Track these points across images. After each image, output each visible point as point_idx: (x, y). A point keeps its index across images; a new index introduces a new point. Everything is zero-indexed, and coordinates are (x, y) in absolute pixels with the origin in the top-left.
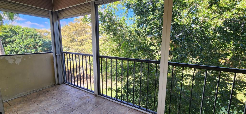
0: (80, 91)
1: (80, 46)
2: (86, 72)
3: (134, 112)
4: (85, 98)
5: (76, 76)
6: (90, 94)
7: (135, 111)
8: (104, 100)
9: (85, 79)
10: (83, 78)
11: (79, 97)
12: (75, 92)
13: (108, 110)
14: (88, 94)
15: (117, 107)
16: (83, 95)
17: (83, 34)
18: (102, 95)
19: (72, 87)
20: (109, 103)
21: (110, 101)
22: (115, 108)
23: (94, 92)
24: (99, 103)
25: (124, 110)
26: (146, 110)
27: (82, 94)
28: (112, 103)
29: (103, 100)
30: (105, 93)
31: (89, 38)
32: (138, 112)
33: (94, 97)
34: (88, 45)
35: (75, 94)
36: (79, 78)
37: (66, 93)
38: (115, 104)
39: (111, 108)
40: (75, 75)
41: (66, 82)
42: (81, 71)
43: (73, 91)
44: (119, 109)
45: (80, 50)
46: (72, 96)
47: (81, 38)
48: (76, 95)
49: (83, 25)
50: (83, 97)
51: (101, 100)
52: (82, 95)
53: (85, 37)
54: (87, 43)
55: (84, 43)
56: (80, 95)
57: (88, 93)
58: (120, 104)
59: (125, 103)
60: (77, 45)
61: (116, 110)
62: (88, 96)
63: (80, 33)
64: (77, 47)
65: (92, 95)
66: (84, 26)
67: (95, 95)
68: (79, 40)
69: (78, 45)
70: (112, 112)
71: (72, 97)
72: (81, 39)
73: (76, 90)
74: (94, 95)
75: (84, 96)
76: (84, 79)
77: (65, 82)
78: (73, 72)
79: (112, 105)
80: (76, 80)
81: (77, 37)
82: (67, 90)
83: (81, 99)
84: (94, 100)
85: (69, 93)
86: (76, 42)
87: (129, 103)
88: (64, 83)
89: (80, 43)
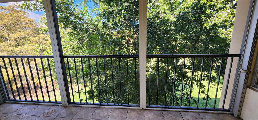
0: (39, 107)
1: (16, 47)
2: (32, 81)
3: (117, 111)
4: (50, 113)
5: (16, 90)
6: (56, 106)
7: (118, 109)
8: (79, 108)
9: (33, 91)
10: (28, 90)
11: (39, 115)
12: (30, 110)
13: (87, 118)
14: (52, 108)
15: (97, 111)
16: (45, 111)
17: (18, 30)
18: (74, 103)
19: (23, 105)
20: (85, 110)
21: (87, 108)
22: (95, 113)
23: (61, 103)
24: (73, 113)
25: (106, 112)
26: (128, 105)
27: (43, 109)
28: (90, 109)
29: (77, 109)
30: (77, 100)
31: (30, 35)
32: (120, 110)
33: (63, 108)
34: (30, 44)
35: (31, 112)
36: (21, 91)
37: (15, 115)
38: (93, 109)
39: (90, 114)
40: (14, 88)
41: (8, 99)
42: (24, 82)
43: (26, 109)
44: (99, 113)
45: (18, 52)
46: (26, 116)
47: (16, 35)
48: (34, 113)
49: (15, 16)
50: (46, 112)
51: (74, 109)
52: (43, 112)
53: (23, 34)
54: (29, 41)
55: (24, 42)
56: (40, 111)
57: (53, 106)
58: (99, 108)
59: (105, 105)
60: (10, 45)
61: (98, 115)
62: (54, 109)
63: (13, 28)
64: (10, 48)
65: (60, 107)
66: (19, 18)
67: (65, 106)
68: (13, 39)
69: (12, 46)
70: (93, 119)
71: (28, 117)
72: (16, 37)
73: (32, 106)
74: (62, 107)
75: (49, 111)
76: (30, 91)
77: (7, 101)
78: (9, 85)
79: (91, 111)
80: (16, 95)
81: (9, 35)
82: (15, 110)
83: (44, 117)
84: (64, 112)
85: (20, 113)
86: (7, 42)
87: (109, 104)
88: (4, 103)
89: (16, 43)
